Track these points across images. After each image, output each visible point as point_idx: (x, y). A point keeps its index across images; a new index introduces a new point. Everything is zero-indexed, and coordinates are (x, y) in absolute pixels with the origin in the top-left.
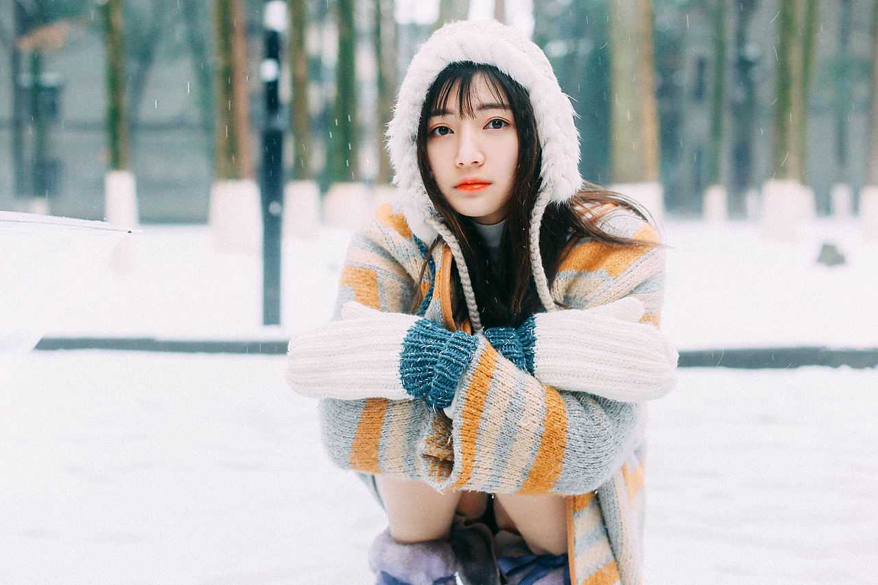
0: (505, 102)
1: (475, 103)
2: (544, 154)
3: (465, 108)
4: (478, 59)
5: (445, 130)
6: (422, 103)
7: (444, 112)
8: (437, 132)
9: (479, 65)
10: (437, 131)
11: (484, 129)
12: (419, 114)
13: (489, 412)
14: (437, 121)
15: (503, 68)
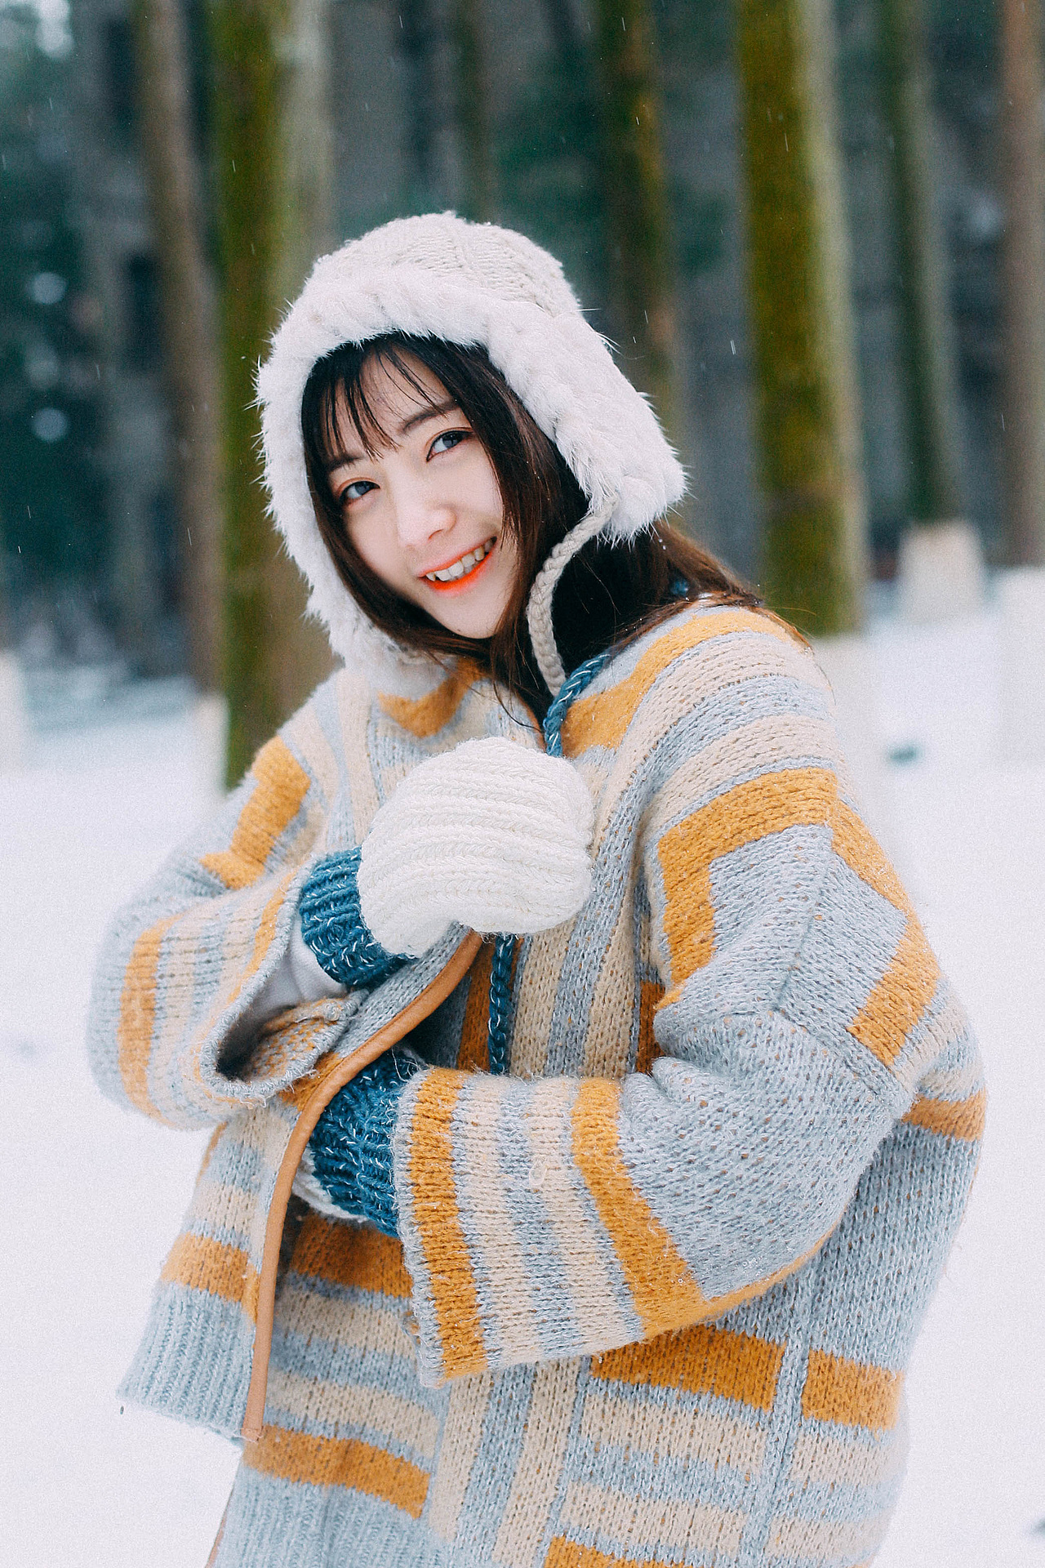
0: (439, 396)
1: (390, 423)
2: (564, 449)
3: (374, 436)
5: (364, 486)
7: (347, 459)
8: (353, 492)
9: (367, 343)
10: (351, 491)
11: (428, 460)
13: (467, 1191)
15: (412, 326)
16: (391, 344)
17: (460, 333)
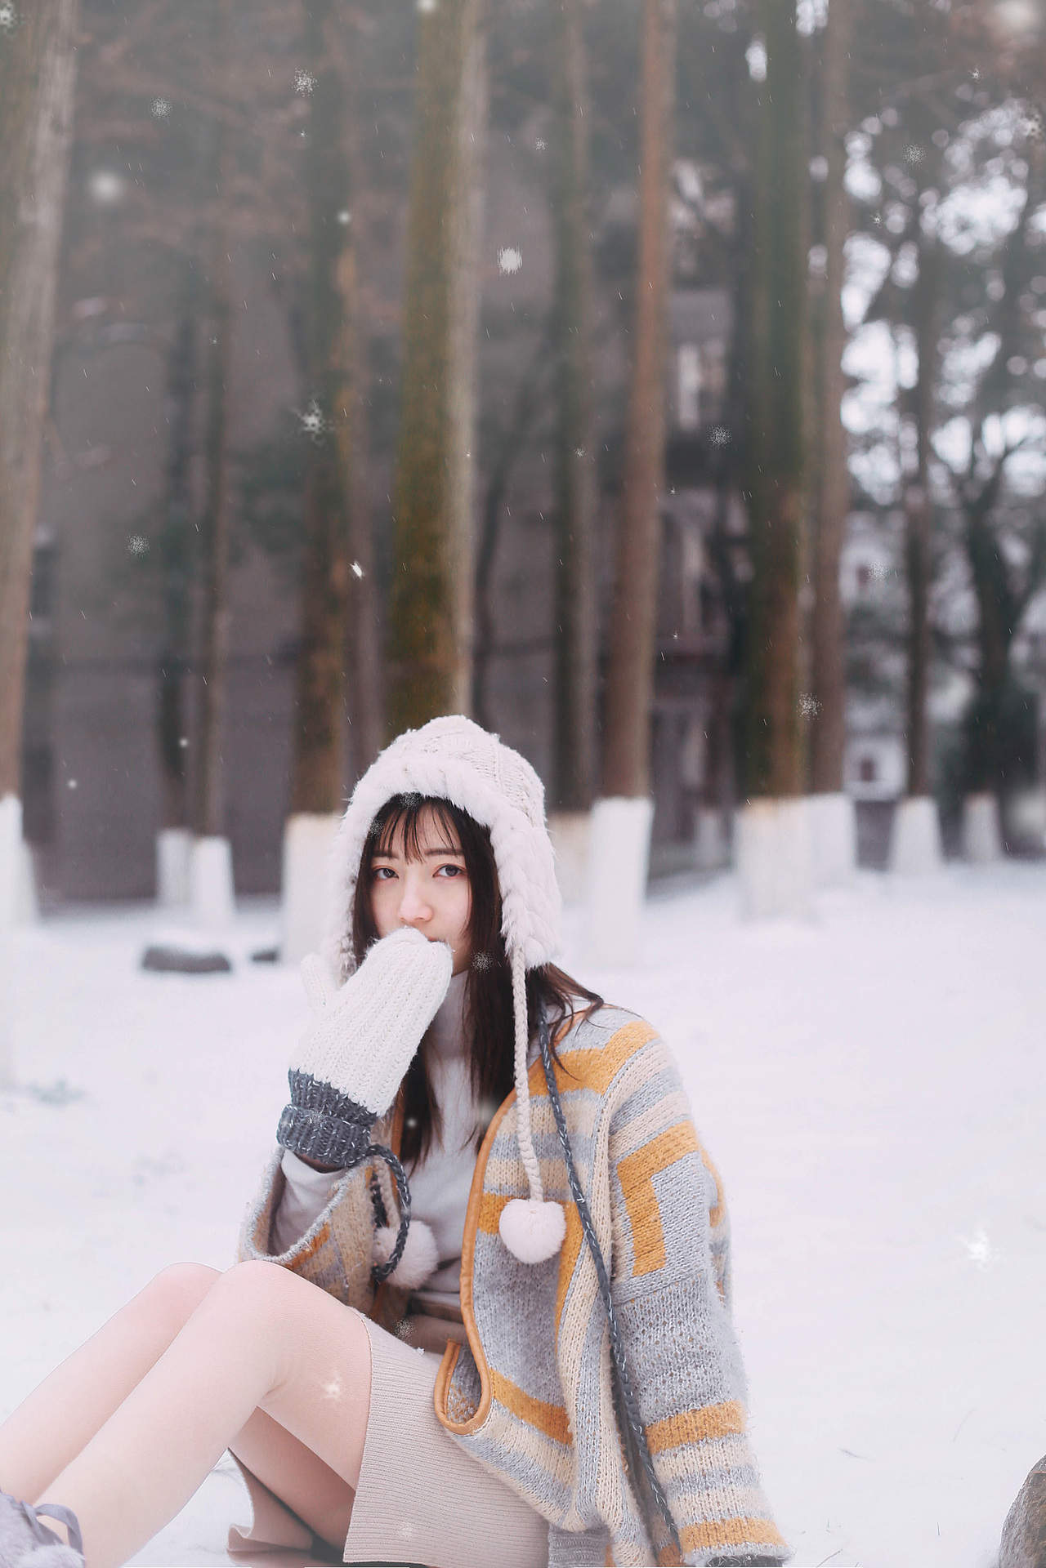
0: (457, 846)
1: (423, 846)
3: (412, 850)
4: (427, 791)
5: (391, 873)
6: (364, 840)
7: (390, 855)
8: (382, 874)
9: (428, 798)
10: (381, 872)
11: (434, 876)
12: (360, 852)
14: (382, 862)
15: (457, 801)
16: (442, 805)
17: (480, 815)
